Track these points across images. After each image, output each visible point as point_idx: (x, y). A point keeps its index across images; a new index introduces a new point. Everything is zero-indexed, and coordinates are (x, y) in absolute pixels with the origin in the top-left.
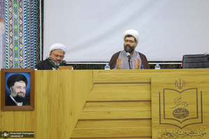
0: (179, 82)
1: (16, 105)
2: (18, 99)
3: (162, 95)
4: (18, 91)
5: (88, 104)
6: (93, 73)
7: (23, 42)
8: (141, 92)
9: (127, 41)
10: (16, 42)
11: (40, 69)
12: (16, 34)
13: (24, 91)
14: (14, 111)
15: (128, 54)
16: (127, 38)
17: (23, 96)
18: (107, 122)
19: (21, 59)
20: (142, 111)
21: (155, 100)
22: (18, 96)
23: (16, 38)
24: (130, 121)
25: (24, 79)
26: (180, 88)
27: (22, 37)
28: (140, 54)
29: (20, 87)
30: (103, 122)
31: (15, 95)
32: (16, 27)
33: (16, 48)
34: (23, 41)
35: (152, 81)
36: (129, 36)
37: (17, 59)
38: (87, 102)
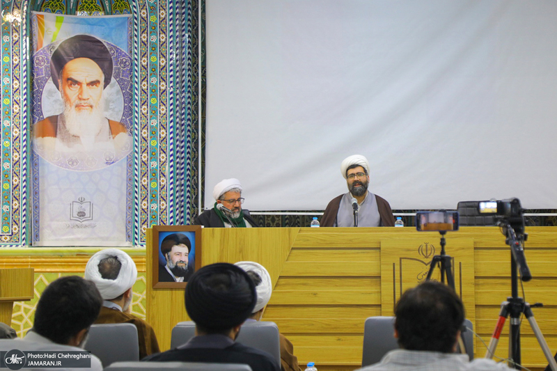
0: (424, 247)
1: (173, 280)
2: (178, 271)
3: (397, 267)
4: (176, 259)
5: (282, 281)
6: (290, 232)
7: (167, 173)
8: (365, 263)
9: (353, 175)
10: (154, 173)
11: (209, 227)
12: (153, 156)
13: (186, 259)
14: (172, 289)
15: (354, 200)
16: (351, 171)
17: (185, 267)
18: (311, 309)
19: (164, 205)
20: (366, 293)
21: (387, 275)
22: (176, 267)
23: (154, 164)
24: (349, 309)
25: (186, 242)
26: (426, 257)
27: (165, 163)
28: (377, 197)
29: (180, 254)
30: (305, 309)
31: (173, 266)
32: (154, 143)
33: (154, 185)
34: (167, 170)
35: (383, 246)
36: (353, 166)
37: (155, 206)
38: (280, 277)
